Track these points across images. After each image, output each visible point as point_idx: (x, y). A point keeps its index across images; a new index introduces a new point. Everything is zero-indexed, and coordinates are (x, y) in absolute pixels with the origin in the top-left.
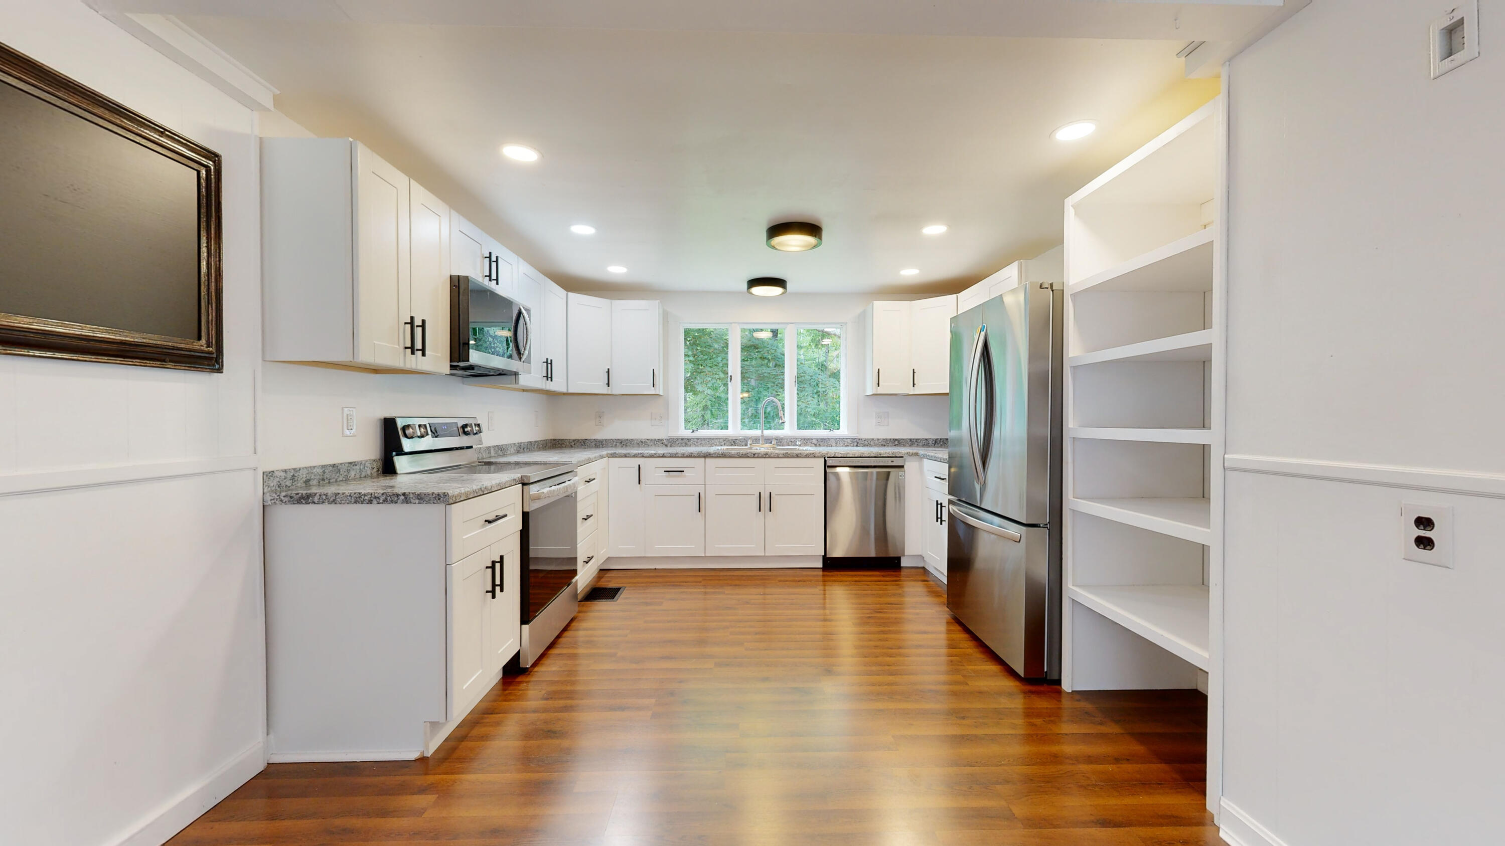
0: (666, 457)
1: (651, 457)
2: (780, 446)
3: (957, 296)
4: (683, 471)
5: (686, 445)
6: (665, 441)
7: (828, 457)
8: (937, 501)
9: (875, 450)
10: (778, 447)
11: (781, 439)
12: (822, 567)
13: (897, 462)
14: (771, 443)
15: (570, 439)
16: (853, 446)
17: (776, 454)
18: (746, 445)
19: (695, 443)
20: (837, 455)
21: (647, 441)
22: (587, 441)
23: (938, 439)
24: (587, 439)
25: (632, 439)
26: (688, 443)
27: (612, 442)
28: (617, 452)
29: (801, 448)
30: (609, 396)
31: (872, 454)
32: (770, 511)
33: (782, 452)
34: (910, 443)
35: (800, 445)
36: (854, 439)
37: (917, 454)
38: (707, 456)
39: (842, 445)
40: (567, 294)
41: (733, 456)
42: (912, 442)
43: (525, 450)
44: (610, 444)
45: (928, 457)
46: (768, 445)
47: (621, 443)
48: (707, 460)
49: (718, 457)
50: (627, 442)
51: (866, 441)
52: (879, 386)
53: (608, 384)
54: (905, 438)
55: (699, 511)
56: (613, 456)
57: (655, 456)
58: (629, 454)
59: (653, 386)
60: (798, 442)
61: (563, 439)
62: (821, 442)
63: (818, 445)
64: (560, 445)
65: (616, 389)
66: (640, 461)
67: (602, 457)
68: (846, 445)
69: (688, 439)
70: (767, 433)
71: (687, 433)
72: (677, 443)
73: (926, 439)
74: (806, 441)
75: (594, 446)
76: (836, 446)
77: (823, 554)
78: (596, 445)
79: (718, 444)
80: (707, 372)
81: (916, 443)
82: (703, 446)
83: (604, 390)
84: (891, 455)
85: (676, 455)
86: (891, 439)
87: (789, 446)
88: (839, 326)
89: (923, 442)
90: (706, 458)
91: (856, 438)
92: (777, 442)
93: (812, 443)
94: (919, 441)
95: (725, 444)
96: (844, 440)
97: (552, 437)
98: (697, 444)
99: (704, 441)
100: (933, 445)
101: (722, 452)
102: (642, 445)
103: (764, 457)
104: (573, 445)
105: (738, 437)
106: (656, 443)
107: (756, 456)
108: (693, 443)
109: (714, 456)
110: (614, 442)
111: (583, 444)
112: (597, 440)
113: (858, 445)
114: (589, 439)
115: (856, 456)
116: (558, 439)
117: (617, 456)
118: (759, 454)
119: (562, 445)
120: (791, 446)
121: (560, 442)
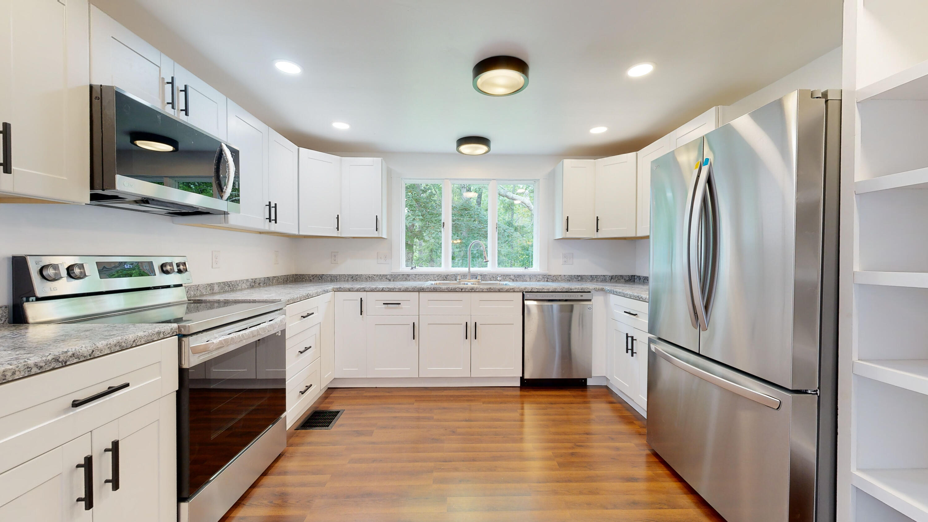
0: (385, 291)
1: (371, 291)
2: (484, 281)
3: (637, 154)
4: (400, 304)
5: (406, 280)
6: (388, 276)
7: (525, 292)
8: (627, 334)
9: (566, 286)
10: (483, 282)
11: (485, 275)
12: (519, 385)
13: (585, 296)
14: (476, 278)
15: (309, 274)
16: (544, 281)
17: (481, 288)
18: (456, 280)
20: (533, 290)
21: (373, 276)
22: (324, 276)
25: (361, 275)
26: (408, 278)
27: (345, 277)
28: (342, 287)
29: (501, 283)
30: (342, 239)
31: (564, 289)
32: (476, 339)
33: (486, 287)
34: (591, 278)
35: (500, 280)
36: (545, 275)
37: (602, 290)
38: (421, 290)
39: (534, 281)
40: (298, 149)
41: (443, 290)
42: (593, 278)
43: (261, 284)
44: (343, 279)
45: (615, 293)
46: (474, 280)
47: (352, 278)
48: (422, 294)
49: (430, 291)
50: (357, 277)
51: (554, 277)
52: (567, 231)
53: (338, 229)
54: (587, 274)
55: (414, 339)
56: (339, 290)
57: (375, 290)
58: (352, 288)
59: (377, 230)
60: (499, 278)
61: (304, 275)
62: (518, 277)
63: (515, 280)
65: (344, 232)
66: (362, 295)
67: (327, 292)
68: (538, 280)
69: (407, 275)
70: (474, 270)
71: (406, 270)
72: (399, 278)
73: (604, 276)
74: (506, 277)
75: (329, 280)
76: (530, 281)
77: (521, 376)
78: (331, 279)
79: (432, 278)
80: (432, 227)
81: (596, 279)
82: (420, 281)
83: (335, 234)
84: (581, 291)
85: (393, 290)
86: (575, 276)
87: (491, 281)
88: (533, 182)
89: (602, 278)
90: (420, 292)
91: (547, 274)
92: (481, 278)
93: (510, 278)
94: (598, 277)
95: (438, 279)
96: (537, 276)
97: (294, 272)
98: (415, 279)
99: (421, 277)
100: (610, 280)
101: (434, 288)
102: (370, 279)
103: (470, 292)
104: (312, 280)
105: (449, 273)
106: (381, 278)
107: (463, 291)
108: (412, 278)
109: (427, 291)
110: (346, 277)
111: (320, 278)
112: (332, 276)
113: (548, 280)
114: (325, 275)
115: (550, 291)
116: (299, 274)
117: (342, 290)
118: (465, 289)
119: (303, 279)
120: (493, 281)
121: (301, 277)
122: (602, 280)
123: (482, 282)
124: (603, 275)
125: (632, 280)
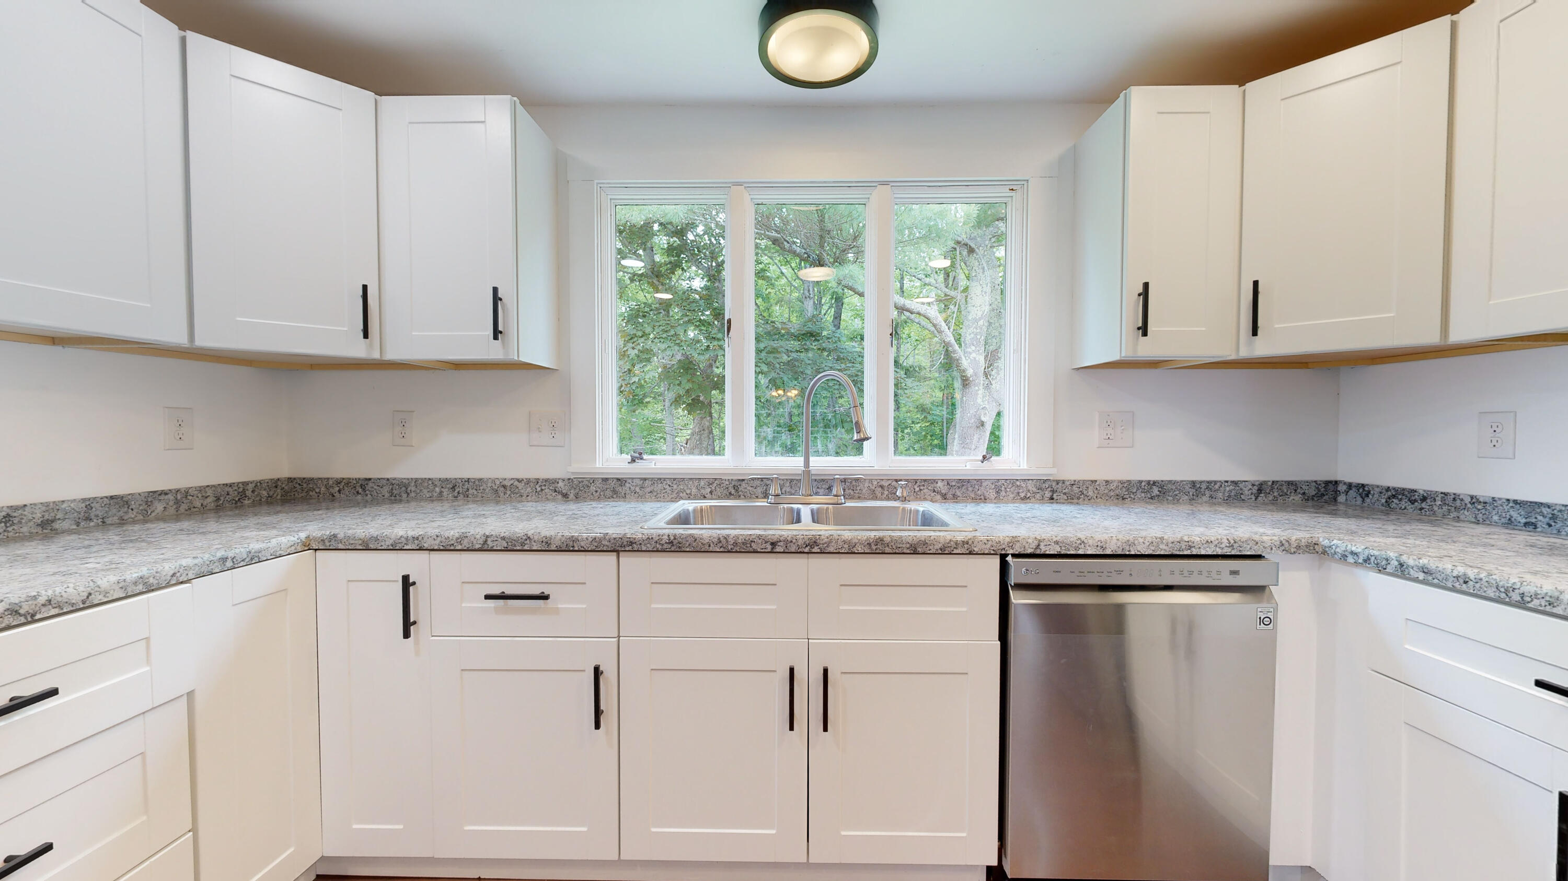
0: (492, 550)
1: (446, 550)
2: (853, 499)
4: (547, 596)
5: (614, 495)
6: (561, 484)
7: (1014, 556)
10: (849, 503)
11: (855, 478)
13: (1248, 573)
14: (830, 489)
15: (328, 479)
16: (1042, 500)
17: (845, 542)
18: (766, 495)
19: (637, 489)
20: (1044, 549)
21: (516, 483)
22: (371, 484)
23: (1265, 482)
24: (370, 479)
25: (480, 480)
26: (620, 488)
27: (431, 487)
29: (909, 506)
31: (1162, 546)
32: (825, 728)
33: (864, 536)
34: (1192, 491)
35: (905, 498)
36: (1045, 481)
37: (1314, 549)
38: (623, 548)
39: (1012, 496)
44: (425, 491)
46: (822, 498)
47: (453, 488)
48: (628, 560)
49: (658, 552)
50: (466, 486)
51: (1075, 487)
52: (1144, 335)
56: (330, 545)
57: (459, 547)
61: (312, 479)
62: (958, 488)
63: (949, 496)
64: (304, 494)
68: (1022, 495)
69: (618, 480)
70: (822, 463)
71: (617, 464)
72: (593, 488)
73: (1235, 483)
74: (920, 485)
75: (387, 495)
76: (998, 499)
78: (391, 492)
79: (694, 491)
81: (1207, 492)
82: (656, 498)
85: (523, 544)
86: (1141, 482)
87: (875, 498)
89: (1228, 489)
90: (621, 554)
91: (1051, 478)
92: (844, 490)
93: (934, 491)
94: (1217, 487)
95: (711, 492)
96: (1018, 483)
97: (285, 472)
98: (641, 493)
99: (660, 485)
100: (1254, 498)
101: (672, 538)
102: (505, 494)
103: (804, 553)
104: (337, 495)
105: (744, 474)
106: (539, 489)
107: (778, 549)
108: (633, 488)
109: (644, 548)
110: (436, 485)
111: (360, 490)
112: (394, 482)
113: (1055, 496)
114: (374, 479)
115: (1108, 552)
116: (300, 478)
117: (341, 546)
118: (787, 542)
119: (311, 493)
120: (882, 500)
121: (305, 485)
122: (1229, 496)
123: (847, 504)
124: (1233, 482)
125: (1326, 497)
